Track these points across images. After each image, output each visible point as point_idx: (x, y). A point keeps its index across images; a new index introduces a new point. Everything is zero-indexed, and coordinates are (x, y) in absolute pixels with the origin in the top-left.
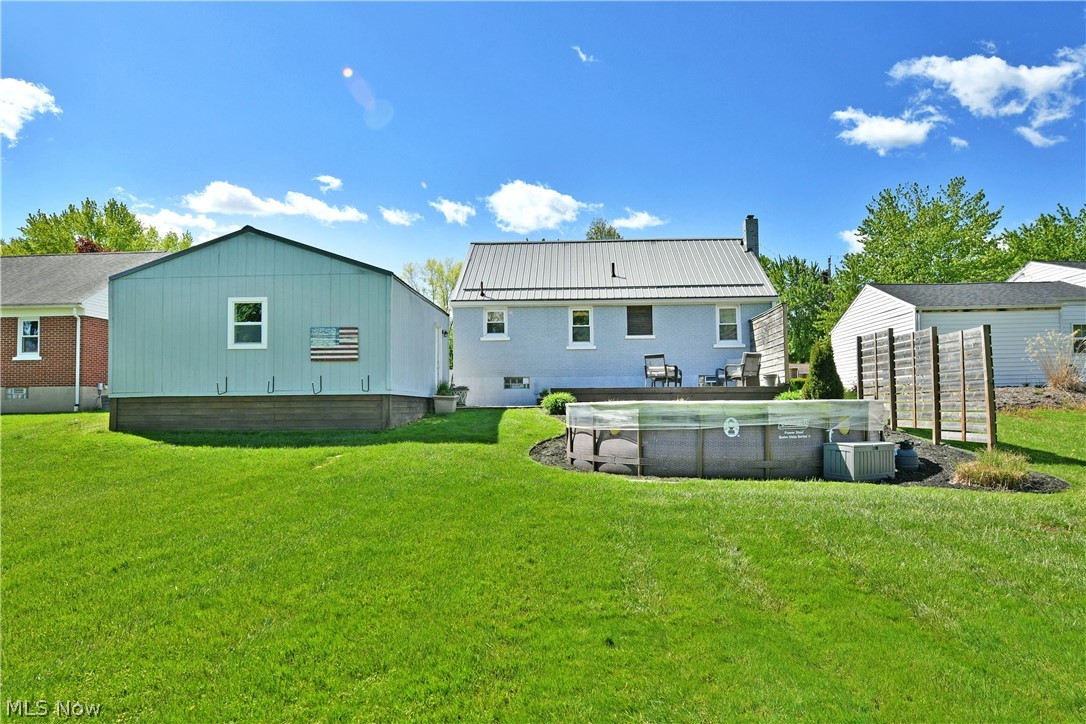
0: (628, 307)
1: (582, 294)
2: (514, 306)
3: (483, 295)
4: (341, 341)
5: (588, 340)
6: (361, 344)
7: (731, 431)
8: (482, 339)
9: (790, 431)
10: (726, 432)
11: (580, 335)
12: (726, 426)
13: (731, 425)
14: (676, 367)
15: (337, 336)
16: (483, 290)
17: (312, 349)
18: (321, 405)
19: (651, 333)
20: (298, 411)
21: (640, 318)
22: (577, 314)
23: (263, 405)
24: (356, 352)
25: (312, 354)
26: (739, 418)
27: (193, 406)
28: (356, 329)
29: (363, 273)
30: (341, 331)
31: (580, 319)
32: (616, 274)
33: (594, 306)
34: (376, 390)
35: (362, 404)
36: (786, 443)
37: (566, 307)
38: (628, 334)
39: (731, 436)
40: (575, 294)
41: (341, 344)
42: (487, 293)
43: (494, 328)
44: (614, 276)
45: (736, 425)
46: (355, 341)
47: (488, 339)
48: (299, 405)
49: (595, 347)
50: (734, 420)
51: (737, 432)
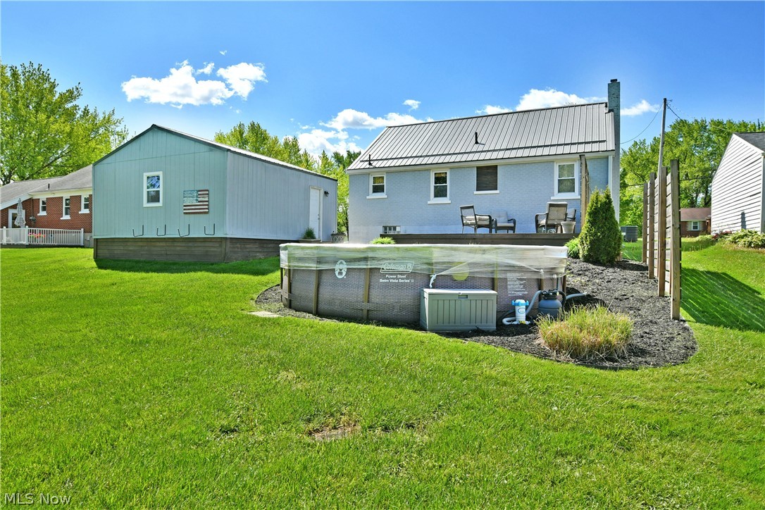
0: (477, 167)
1: (441, 159)
2: (391, 171)
3: (370, 164)
4: (199, 199)
5: (446, 196)
6: (210, 201)
7: (340, 273)
8: (368, 197)
9: (392, 274)
10: (337, 273)
11: (440, 193)
12: (337, 267)
13: (341, 267)
14: (490, 216)
15: (197, 196)
16: (370, 161)
17: (185, 206)
18: (190, 244)
19: (496, 188)
20: (178, 248)
21: (487, 176)
22: (437, 176)
23: (161, 244)
24: (207, 207)
25: (185, 209)
26: (349, 261)
27: (129, 244)
28: (208, 191)
29: (211, 150)
30: (199, 193)
31: (440, 179)
32: (479, 141)
33: (451, 168)
34: (219, 235)
35: (211, 244)
36: (387, 286)
37: (429, 170)
38: (477, 190)
39: (340, 277)
40: (436, 160)
41: (199, 202)
42: (374, 164)
43: (378, 189)
44: (477, 143)
45: (344, 267)
46: (207, 199)
47: (375, 197)
48: (179, 244)
49: (450, 202)
50: (345, 263)
51: (344, 273)
